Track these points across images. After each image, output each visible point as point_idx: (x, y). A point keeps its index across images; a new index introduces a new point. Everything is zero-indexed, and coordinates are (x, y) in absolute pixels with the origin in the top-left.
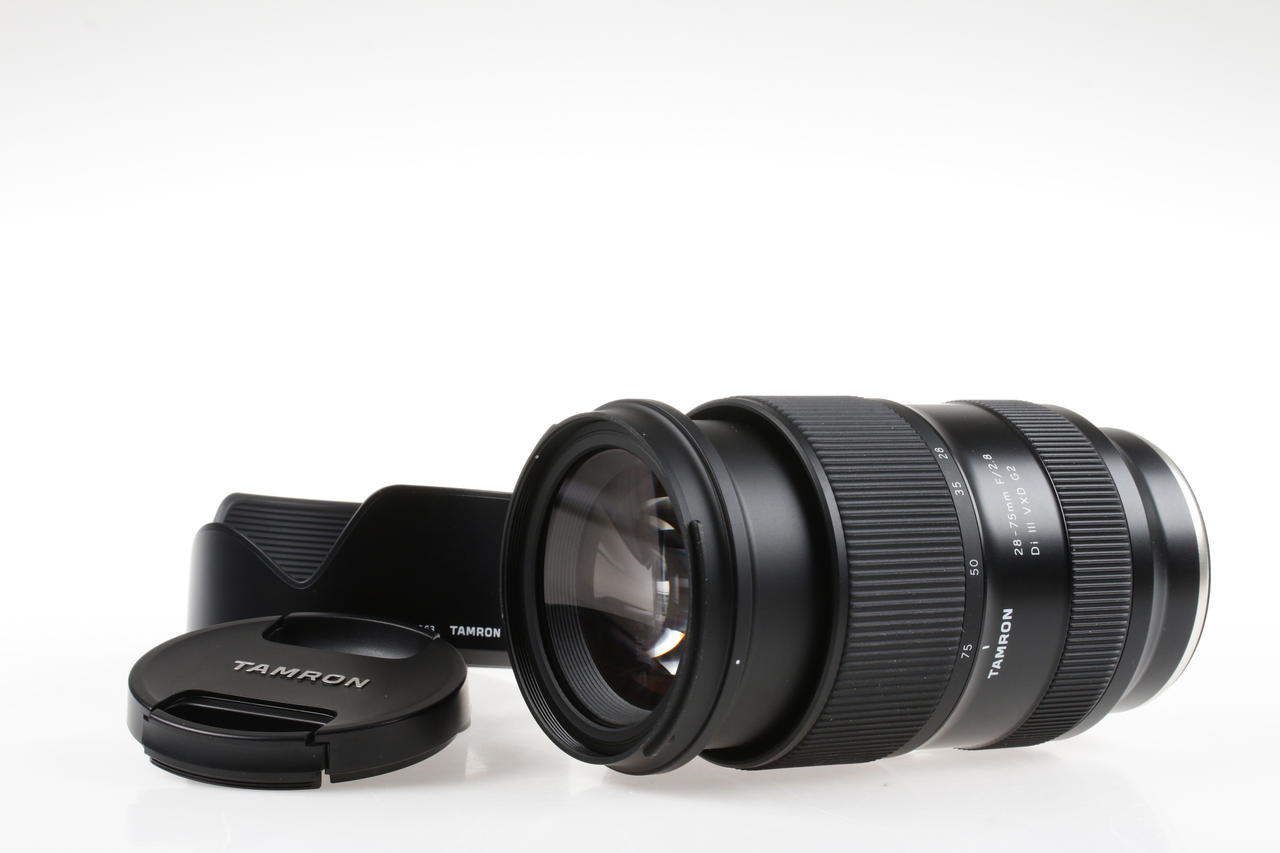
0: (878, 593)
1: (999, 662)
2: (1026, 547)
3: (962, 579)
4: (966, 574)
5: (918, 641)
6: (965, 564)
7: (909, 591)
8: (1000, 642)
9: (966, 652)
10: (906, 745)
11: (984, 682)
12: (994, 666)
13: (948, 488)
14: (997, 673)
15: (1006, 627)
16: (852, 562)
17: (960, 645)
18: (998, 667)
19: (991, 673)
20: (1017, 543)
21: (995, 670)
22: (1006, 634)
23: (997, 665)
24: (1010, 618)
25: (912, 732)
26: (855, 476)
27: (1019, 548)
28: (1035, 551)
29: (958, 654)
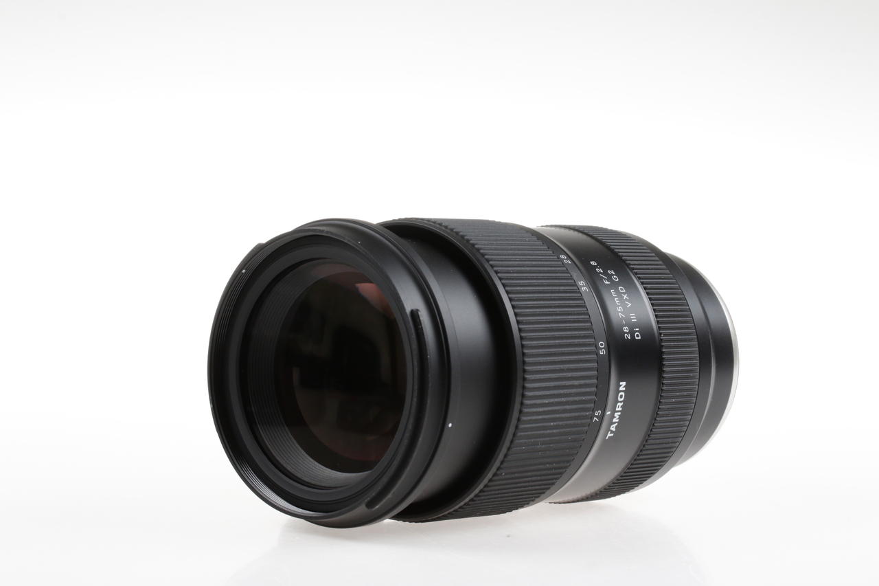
0: (542, 368)
1: (615, 425)
2: (632, 333)
3: (594, 356)
4: (597, 354)
5: (568, 407)
6: (596, 346)
7: (562, 366)
8: (617, 409)
9: (597, 417)
10: (542, 496)
11: (605, 441)
12: (611, 429)
13: (576, 285)
14: (612, 435)
15: (622, 396)
16: (524, 343)
17: (593, 411)
18: (614, 429)
19: (610, 435)
20: (626, 329)
21: (612, 432)
22: (621, 402)
23: (613, 428)
24: (624, 389)
25: (550, 484)
26: (515, 275)
27: (627, 333)
28: (638, 336)
29: (591, 418)
